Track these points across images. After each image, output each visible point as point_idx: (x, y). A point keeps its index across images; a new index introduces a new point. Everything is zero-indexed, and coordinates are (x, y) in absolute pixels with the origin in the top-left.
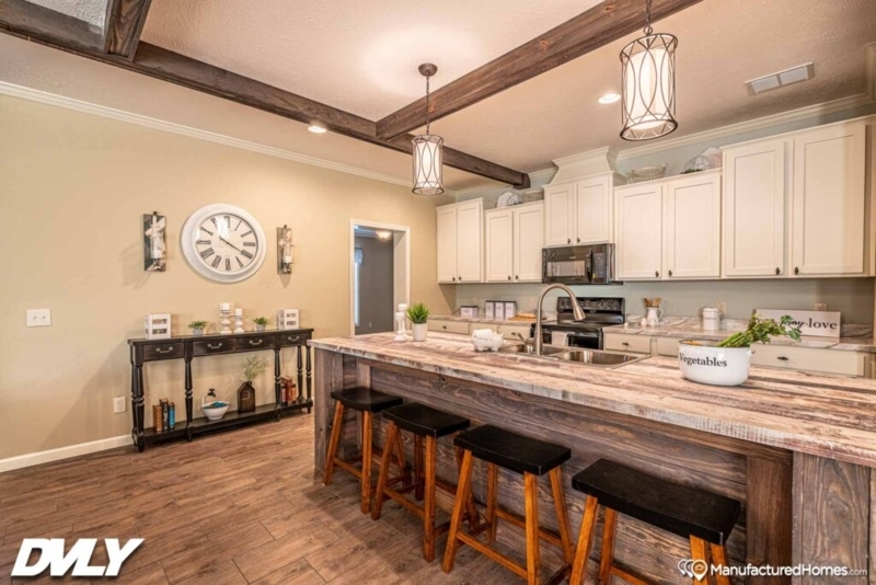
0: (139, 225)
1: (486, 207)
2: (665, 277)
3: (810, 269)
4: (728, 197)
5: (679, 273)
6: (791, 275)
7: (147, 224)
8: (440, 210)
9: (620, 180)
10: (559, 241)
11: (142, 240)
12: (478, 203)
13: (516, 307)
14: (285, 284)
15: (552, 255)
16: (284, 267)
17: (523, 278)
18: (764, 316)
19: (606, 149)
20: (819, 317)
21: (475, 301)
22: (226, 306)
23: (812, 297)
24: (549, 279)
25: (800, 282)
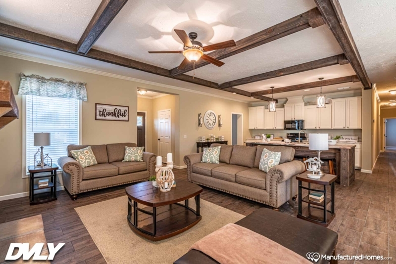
0: (198, 116)
1: (265, 109)
2: (318, 128)
3: (351, 127)
4: (333, 110)
5: (321, 128)
6: (347, 128)
7: (199, 116)
8: (250, 109)
9: (306, 104)
10: (289, 119)
11: (198, 119)
12: (263, 107)
13: (274, 136)
14: (220, 129)
15: (286, 122)
16: (220, 125)
17: (277, 128)
18: (338, 135)
19: (302, 96)
20: (353, 137)
21: (259, 134)
22: (212, 135)
23: (352, 133)
24: (286, 129)
25: (349, 130)
